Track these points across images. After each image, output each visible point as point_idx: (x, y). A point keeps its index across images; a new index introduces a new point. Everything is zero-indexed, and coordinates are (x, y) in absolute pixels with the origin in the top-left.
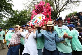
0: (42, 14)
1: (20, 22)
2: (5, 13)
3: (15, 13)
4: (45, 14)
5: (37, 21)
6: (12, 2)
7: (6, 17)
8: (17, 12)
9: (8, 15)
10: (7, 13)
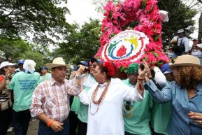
0: (137, 29)
1: (82, 51)
2: (51, 35)
3: (72, 32)
4: (146, 30)
5: (128, 52)
6: (66, 3)
7: (54, 43)
8: (76, 29)
9: (58, 38)
10: (56, 34)
